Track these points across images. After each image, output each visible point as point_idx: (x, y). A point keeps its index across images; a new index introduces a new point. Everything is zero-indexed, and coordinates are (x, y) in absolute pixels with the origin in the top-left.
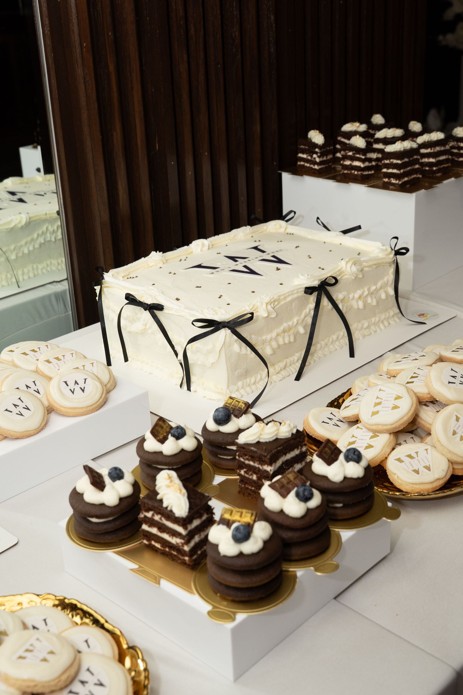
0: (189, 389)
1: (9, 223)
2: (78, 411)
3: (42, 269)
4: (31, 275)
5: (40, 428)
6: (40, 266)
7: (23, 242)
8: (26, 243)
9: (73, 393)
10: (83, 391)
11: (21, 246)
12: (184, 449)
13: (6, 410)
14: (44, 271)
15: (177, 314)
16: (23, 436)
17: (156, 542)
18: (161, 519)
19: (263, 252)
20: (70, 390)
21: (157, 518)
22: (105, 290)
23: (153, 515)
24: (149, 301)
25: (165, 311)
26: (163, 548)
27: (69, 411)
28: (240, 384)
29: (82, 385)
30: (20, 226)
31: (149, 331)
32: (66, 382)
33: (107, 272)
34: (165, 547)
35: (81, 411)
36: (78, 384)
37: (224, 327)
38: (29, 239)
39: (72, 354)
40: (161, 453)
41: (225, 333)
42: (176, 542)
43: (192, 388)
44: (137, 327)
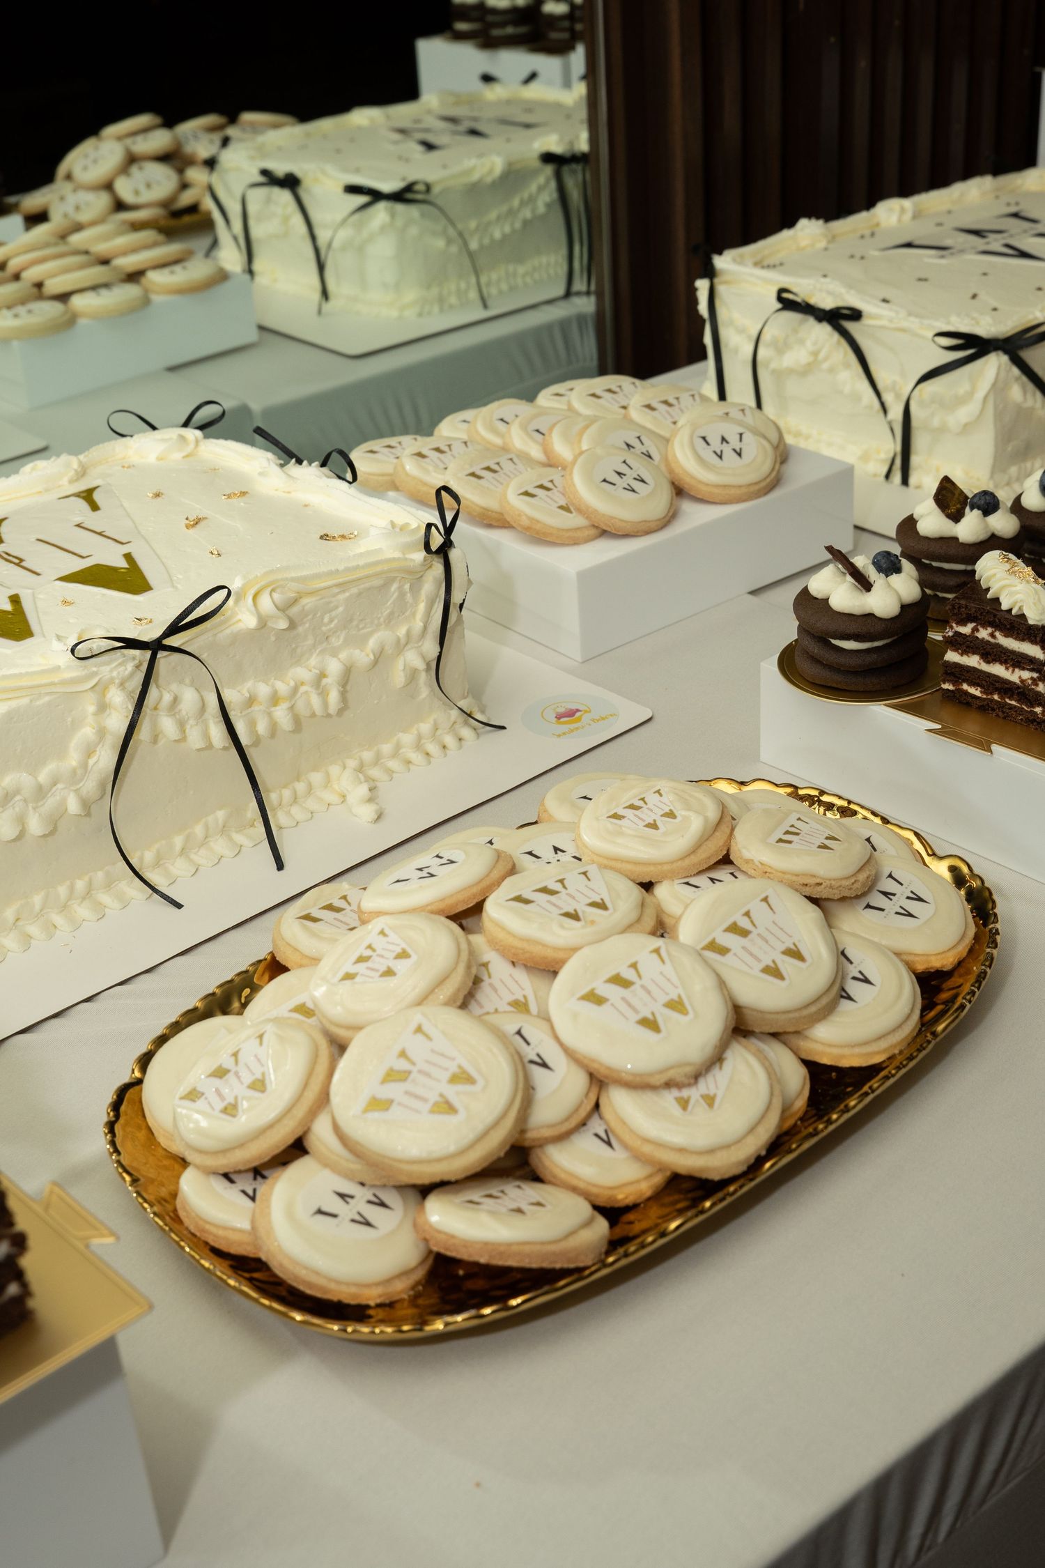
0: (905, 481)
1: (469, 171)
2: (733, 491)
3: (524, 276)
4: (504, 287)
5: (667, 518)
6: (521, 270)
7: (493, 215)
8: (499, 218)
9: (720, 457)
10: (740, 454)
11: (489, 224)
12: (996, 533)
13: (605, 481)
14: (528, 280)
15: (893, 325)
16: (638, 532)
17: (971, 684)
18: (992, 635)
19: (1034, 221)
20: (715, 452)
21: (983, 634)
22: (721, 289)
23: (975, 630)
24: (827, 304)
25: (865, 321)
26: (987, 694)
27: (716, 491)
28: (1013, 470)
29: (734, 442)
30: (489, 180)
31: (825, 366)
32: (704, 438)
33: (720, 253)
34: (991, 693)
35: (738, 492)
36: (727, 442)
37: (996, 349)
38: (504, 208)
39: (693, 396)
40: (955, 539)
41: (995, 363)
42: (1020, 677)
43: (913, 480)
44: (797, 357)
